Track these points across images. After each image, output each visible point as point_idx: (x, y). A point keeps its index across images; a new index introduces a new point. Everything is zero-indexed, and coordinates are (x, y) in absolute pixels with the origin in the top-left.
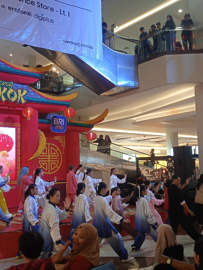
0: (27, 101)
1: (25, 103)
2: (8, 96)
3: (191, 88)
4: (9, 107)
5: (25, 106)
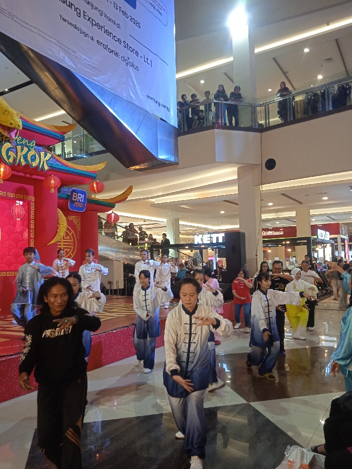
0: (50, 168)
1: (49, 170)
2: (29, 159)
3: (234, 169)
5: (48, 174)
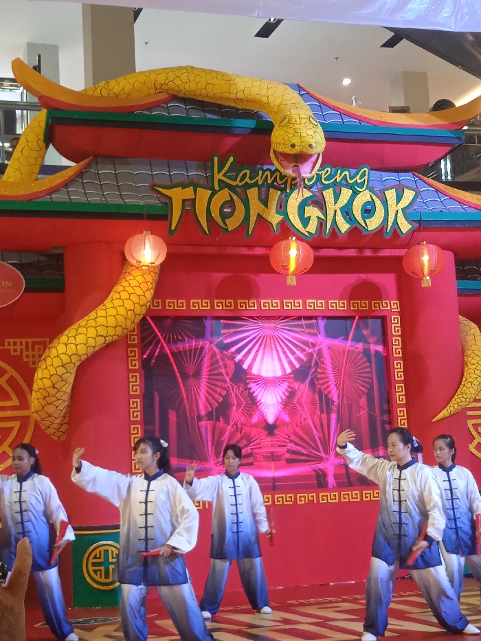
1: (412, 232)
2: (358, 214)
4: (361, 249)
5: (410, 242)
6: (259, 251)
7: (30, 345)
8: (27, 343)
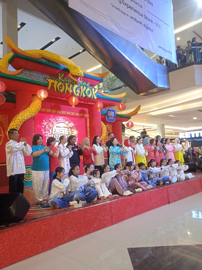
0: (98, 98)
2: (87, 93)
5: (96, 101)
6: (64, 99)
7: (2, 117)
8: (2, 116)
